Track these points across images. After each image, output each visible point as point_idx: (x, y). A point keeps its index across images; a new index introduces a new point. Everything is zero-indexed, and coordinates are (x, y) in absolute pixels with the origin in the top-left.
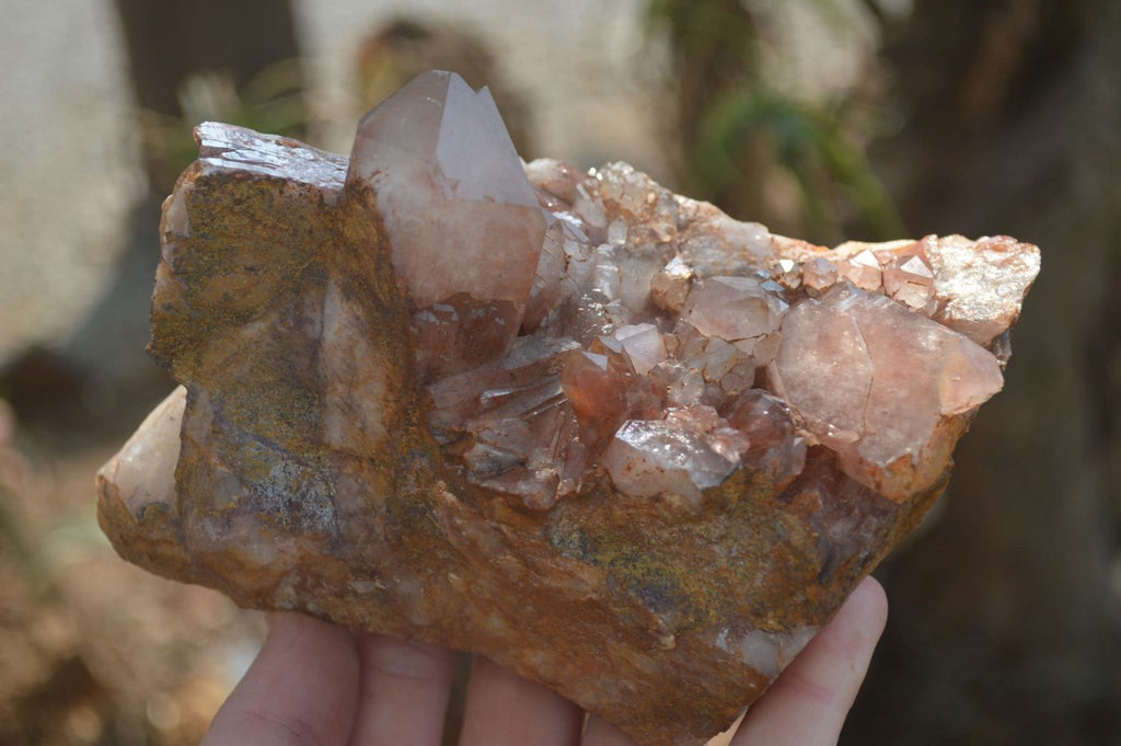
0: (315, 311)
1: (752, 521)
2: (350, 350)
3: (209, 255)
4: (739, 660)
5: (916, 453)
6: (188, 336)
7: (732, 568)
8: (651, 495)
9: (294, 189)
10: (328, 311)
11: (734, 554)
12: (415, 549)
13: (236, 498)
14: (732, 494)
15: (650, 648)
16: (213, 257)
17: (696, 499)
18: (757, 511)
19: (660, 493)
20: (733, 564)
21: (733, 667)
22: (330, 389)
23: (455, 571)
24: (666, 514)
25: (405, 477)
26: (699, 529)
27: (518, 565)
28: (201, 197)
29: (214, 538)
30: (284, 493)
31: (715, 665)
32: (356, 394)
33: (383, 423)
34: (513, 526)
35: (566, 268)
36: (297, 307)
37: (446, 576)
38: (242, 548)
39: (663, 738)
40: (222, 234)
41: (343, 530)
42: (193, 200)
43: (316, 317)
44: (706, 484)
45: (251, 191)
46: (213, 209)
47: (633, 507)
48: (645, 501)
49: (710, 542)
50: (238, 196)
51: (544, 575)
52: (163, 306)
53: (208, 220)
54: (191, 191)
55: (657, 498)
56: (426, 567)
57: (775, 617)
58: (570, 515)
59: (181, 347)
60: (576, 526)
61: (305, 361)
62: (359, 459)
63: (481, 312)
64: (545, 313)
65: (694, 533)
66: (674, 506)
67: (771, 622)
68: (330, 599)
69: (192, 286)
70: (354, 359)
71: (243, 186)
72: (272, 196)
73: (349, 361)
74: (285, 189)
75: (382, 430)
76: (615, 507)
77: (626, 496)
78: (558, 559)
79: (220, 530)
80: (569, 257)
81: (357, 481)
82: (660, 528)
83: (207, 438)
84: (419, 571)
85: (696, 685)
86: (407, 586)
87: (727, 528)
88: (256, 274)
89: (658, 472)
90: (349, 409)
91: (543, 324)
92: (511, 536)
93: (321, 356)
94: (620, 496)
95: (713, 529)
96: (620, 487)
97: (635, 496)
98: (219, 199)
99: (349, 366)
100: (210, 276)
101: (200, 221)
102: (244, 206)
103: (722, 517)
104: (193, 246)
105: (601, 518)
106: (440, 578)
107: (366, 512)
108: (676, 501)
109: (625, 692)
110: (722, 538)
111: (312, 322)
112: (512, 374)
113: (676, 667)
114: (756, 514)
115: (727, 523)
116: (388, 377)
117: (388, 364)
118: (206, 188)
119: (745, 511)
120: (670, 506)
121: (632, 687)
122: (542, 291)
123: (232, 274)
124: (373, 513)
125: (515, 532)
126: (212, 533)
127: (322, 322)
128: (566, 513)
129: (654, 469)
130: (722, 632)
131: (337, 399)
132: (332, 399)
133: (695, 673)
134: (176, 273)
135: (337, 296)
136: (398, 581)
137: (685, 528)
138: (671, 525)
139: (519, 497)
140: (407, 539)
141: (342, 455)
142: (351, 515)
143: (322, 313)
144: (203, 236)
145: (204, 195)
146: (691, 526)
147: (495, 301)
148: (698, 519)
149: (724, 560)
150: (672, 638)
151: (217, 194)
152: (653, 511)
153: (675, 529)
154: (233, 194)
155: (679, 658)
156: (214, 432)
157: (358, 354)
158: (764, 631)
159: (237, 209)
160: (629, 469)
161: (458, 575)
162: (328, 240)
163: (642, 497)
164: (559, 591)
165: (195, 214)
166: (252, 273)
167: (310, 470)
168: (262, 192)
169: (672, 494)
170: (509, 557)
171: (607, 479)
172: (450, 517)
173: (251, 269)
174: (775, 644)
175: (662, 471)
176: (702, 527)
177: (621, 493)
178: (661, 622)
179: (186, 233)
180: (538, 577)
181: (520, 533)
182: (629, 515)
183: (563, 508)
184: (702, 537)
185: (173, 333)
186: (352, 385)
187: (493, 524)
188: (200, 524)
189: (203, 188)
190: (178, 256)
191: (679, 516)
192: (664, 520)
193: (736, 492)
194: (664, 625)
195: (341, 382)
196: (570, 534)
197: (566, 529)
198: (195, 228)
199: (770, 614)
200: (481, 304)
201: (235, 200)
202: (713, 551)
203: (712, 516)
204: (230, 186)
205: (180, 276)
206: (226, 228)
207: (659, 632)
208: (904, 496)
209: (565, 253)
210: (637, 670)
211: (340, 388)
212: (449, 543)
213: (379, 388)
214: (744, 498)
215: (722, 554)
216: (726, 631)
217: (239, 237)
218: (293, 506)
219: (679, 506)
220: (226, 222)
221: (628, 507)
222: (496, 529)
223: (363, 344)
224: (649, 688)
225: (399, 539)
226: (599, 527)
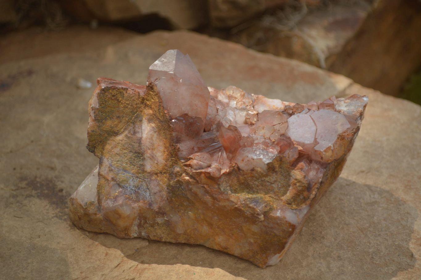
0: (139, 129)
1: (284, 175)
2: (151, 139)
3: (105, 113)
4: (285, 220)
5: (332, 146)
6: (99, 140)
7: (279, 191)
8: (251, 169)
9: (130, 91)
10: (143, 128)
11: (280, 187)
12: (177, 203)
13: (117, 191)
14: (277, 165)
15: (256, 222)
16: (106, 114)
17: (265, 168)
18: (285, 171)
19: (253, 168)
20: (279, 190)
21: (283, 224)
22: (146, 152)
23: (190, 211)
24: (256, 175)
25: (172, 176)
26: (267, 179)
27: (211, 199)
28: (102, 95)
29: (111, 206)
30: (133, 189)
31: (277, 224)
32: (154, 152)
33: (164, 159)
34: (208, 185)
35: (217, 112)
36: (134, 128)
37: (188, 213)
38: (120, 208)
39: (264, 259)
40: (109, 106)
41: (153, 199)
42: (99, 96)
43: (140, 131)
44: (268, 162)
45: (117, 92)
46: (106, 99)
47: (246, 174)
48: (249, 172)
49: (271, 183)
50: (113, 94)
51: (219, 201)
52: (91, 130)
53: (104, 102)
54: (99, 93)
55: (253, 170)
56: (181, 210)
57: (295, 204)
58: (226, 181)
59: (97, 144)
60: (228, 185)
61: (137, 144)
62: (156, 174)
63: (192, 120)
64: (212, 125)
65: (266, 180)
66: (258, 171)
67: (294, 206)
68: (150, 228)
69: (100, 124)
70: (153, 141)
71: (115, 91)
72: (123, 93)
73: (151, 142)
74: (128, 91)
75: (164, 162)
76: (240, 176)
77: (243, 171)
78: (223, 195)
79: (113, 203)
80: (218, 109)
81: (156, 181)
82: (255, 181)
83: (107, 173)
84: (179, 212)
85: (272, 232)
86: (175, 218)
87: (276, 178)
88: (120, 119)
89: (252, 160)
90: (152, 158)
91: (212, 129)
92: (208, 189)
93: (142, 142)
94: (241, 171)
95: (272, 179)
96: (241, 168)
97: (246, 170)
98: (107, 95)
99: (151, 143)
100: (106, 120)
101: (102, 103)
102: (115, 97)
103: (274, 174)
104: (100, 111)
105: (236, 181)
106: (186, 214)
107: (160, 191)
108: (259, 170)
109: (250, 244)
110: (275, 181)
111: (138, 132)
112: (203, 141)
113: (265, 227)
114: (285, 172)
115: (276, 176)
116: (164, 144)
117: (164, 140)
118: (103, 92)
119: (281, 172)
120: (257, 172)
121: (252, 241)
122: (210, 118)
123: (112, 119)
124: (163, 191)
125: (209, 187)
126: (110, 204)
127: (142, 132)
128: (225, 180)
129: (251, 159)
130: (279, 211)
131: (148, 155)
132: (147, 155)
133: (272, 228)
134: (95, 120)
135: (146, 123)
136: (172, 216)
137: (263, 179)
138: (258, 179)
139: (209, 173)
140: (174, 199)
141: (151, 174)
142: (155, 194)
143: (142, 129)
144: (103, 107)
145: (103, 94)
146: (265, 178)
147: (196, 117)
148: (266, 176)
149: (276, 189)
150: (263, 216)
151: (107, 94)
152: (252, 175)
153: (260, 180)
154: (112, 94)
155: (266, 224)
156: (109, 170)
157: (154, 139)
158: (292, 209)
159: (113, 98)
160: (243, 160)
161: (192, 212)
162: (142, 106)
163: (248, 170)
164: (225, 206)
165: (100, 100)
166: (119, 118)
167: (141, 180)
168: (121, 92)
169: (258, 168)
170: (208, 197)
171: (236, 166)
172: (188, 186)
173: (119, 117)
174: (296, 214)
175: (253, 159)
176: (268, 178)
177: (241, 170)
178: (258, 210)
179: (97, 107)
180: (218, 203)
181: (210, 187)
182: (245, 178)
183: (223, 178)
184: (268, 182)
185: (95, 140)
186: (153, 149)
187: (202, 185)
188: (106, 202)
189: (102, 92)
190: (95, 114)
191: (260, 175)
192: (256, 178)
193: (277, 164)
194: (259, 212)
195: (149, 149)
196: (227, 188)
197: (225, 186)
198: (100, 105)
199: (293, 203)
200: (192, 118)
201: (113, 95)
202: (273, 186)
203: (271, 174)
204: (111, 91)
205: (96, 121)
206: (110, 105)
207: (258, 214)
208: (330, 160)
209: (217, 108)
210: (253, 232)
211: (149, 151)
212: (188, 198)
213: (162, 148)
214: (280, 167)
215: (276, 187)
216: (280, 211)
217: (114, 107)
218: (136, 193)
219: (260, 171)
220: (110, 103)
221: (244, 175)
222: (203, 187)
223: (155, 135)
224: (257, 238)
225: (171, 199)
226: (236, 185)
